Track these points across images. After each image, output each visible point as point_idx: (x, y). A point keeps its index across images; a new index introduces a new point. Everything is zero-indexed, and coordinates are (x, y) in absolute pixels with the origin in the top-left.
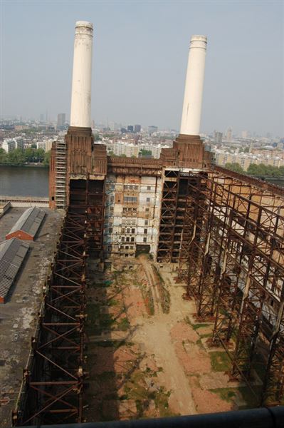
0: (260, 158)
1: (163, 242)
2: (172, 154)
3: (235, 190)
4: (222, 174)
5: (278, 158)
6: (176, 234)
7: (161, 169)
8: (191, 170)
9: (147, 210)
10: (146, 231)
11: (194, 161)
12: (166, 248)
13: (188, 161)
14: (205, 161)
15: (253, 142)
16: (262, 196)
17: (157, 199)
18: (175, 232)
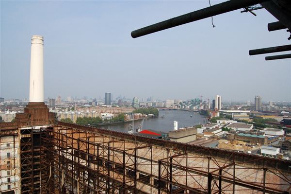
0: (83, 113)
1: (25, 185)
2: (24, 117)
3: (76, 136)
4: (64, 127)
5: (94, 112)
6: (35, 177)
7: (17, 129)
8: (41, 127)
9: (9, 162)
10: (9, 180)
11: (42, 120)
12: (28, 189)
13: (37, 120)
14: (50, 119)
15: (76, 103)
16: (95, 137)
17: (16, 153)
18: (34, 175)
